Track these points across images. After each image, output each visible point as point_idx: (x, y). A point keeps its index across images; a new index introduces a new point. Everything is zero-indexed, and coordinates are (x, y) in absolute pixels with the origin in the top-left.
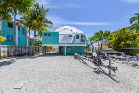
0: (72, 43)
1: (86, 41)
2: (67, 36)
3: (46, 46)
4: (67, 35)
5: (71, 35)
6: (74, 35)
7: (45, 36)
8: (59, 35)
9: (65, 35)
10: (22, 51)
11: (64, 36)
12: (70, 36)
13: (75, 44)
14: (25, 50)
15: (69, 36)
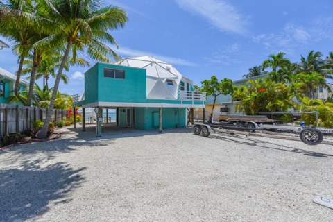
0: (178, 102)
2: (164, 81)
4: (163, 79)
7: (105, 76)
8: (147, 79)
9: (159, 80)
11: (156, 81)
12: (170, 82)
13: (183, 103)
14: (14, 119)
15: (169, 84)
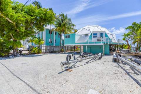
1: (102, 40)
2: (83, 36)
3: (71, 46)
5: (87, 35)
6: (90, 35)
8: (76, 36)
10: (54, 50)
11: (80, 36)
13: (90, 43)
14: (56, 49)
15: (85, 36)
